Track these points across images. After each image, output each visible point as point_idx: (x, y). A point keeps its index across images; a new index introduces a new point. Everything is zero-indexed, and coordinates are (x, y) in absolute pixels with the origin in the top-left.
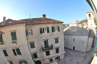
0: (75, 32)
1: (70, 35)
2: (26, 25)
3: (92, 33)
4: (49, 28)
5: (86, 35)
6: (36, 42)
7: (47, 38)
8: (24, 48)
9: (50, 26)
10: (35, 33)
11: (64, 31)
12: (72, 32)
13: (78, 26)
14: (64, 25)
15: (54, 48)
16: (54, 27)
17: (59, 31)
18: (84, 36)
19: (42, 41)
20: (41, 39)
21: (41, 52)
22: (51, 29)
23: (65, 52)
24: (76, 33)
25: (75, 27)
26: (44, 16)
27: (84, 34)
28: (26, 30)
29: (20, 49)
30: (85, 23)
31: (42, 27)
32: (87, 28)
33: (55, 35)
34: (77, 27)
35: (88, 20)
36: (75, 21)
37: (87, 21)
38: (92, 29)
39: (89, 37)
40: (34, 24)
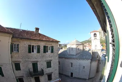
0: (73, 55)
1: (67, 58)
2: (13, 37)
3: (96, 56)
4: (40, 47)
5: (88, 59)
6: (22, 63)
7: (36, 60)
8: (7, 68)
9: (42, 45)
10: (22, 50)
11: (59, 53)
12: (69, 55)
13: (78, 48)
14: (60, 45)
15: (45, 73)
16: (47, 47)
17: (53, 52)
18: (85, 60)
19: (30, 63)
20: (28, 60)
21: (29, 78)
22: (43, 49)
23: (60, 80)
24: (75, 56)
25: (74, 48)
26: (37, 29)
27: (85, 57)
28: (12, 44)
29: (2, 68)
30: (88, 44)
31: (32, 45)
32: (90, 50)
33: (47, 57)
34: (76, 48)
35: (92, 41)
36: (75, 41)
37: (90, 42)
38: (96, 51)
39: (91, 61)
40: (22, 38)
